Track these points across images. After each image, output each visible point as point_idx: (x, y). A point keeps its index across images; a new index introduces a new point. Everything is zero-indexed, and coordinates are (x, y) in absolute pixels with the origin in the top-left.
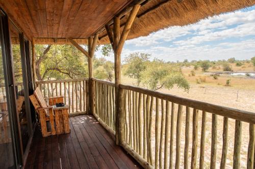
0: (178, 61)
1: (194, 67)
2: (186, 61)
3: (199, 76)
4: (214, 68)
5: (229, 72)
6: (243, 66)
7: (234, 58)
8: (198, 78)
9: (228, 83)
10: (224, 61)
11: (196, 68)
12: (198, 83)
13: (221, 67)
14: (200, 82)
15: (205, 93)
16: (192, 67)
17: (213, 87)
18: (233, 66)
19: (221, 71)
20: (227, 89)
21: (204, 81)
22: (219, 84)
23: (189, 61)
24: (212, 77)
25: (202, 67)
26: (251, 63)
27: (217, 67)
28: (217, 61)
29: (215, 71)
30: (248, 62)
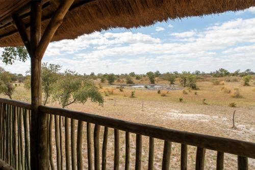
0: (85, 74)
1: (100, 79)
2: (92, 74)
3: (107, 89)
4: (119, 81)
5: (131, 84)
6: (141, 79)
7: (134, 73)
8: (107, 91)
9: (133, 95)
10: (126, 75)
11: (103, 81)
12: (107, 95)
13: (125, 80)
14: (108, 94)
15: (115, 105)
16: (99, 80)
17: (120, 99)
18: (134, 80)
19: (125, 83)
20: (132, 100)
21: (112, 93)
22: (125, 96)
23: (96, 74)
24: (118, 90)
25: (108, 80)
26: (147, 77)
27: (121, 80)
28: (120, 74)
29: (119, 83)
30: (144, 76)
